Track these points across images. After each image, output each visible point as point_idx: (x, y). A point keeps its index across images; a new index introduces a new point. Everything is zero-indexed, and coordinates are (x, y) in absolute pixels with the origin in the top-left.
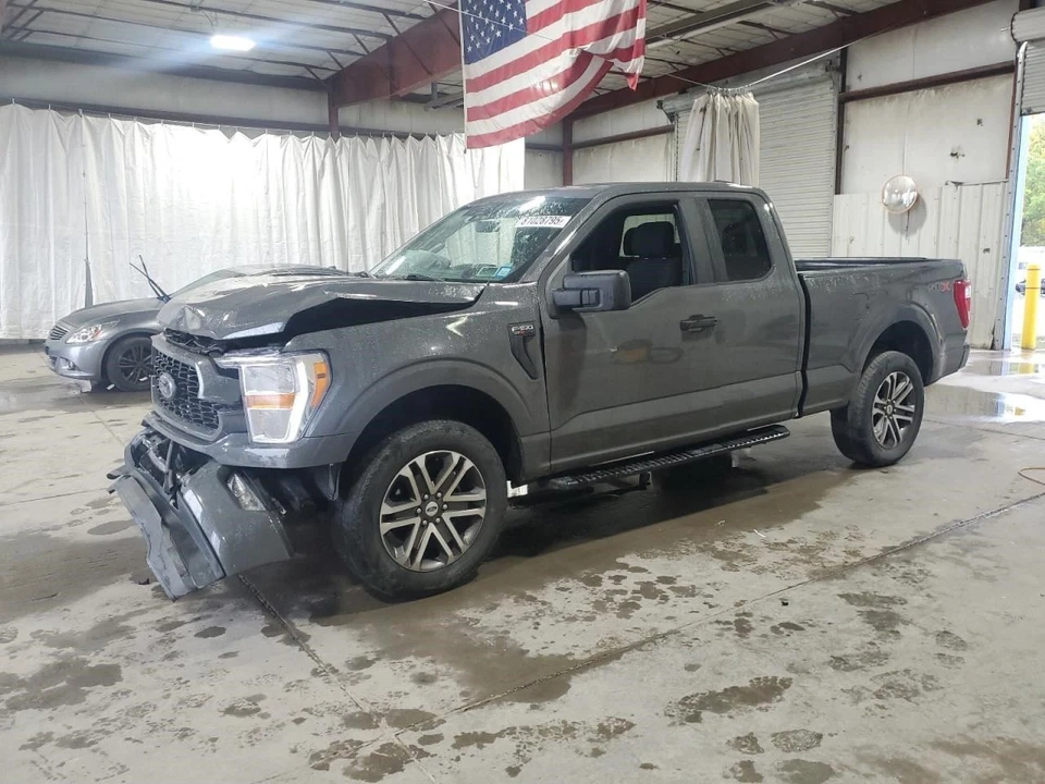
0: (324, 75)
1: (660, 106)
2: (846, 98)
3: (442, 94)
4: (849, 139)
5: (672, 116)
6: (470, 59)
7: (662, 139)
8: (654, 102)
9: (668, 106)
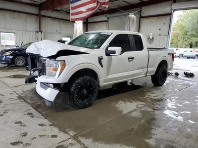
0: (38, 4)
1: (106, 16)
2: (141, 17)
3: (62, 10)
4: (141, 25)
5: (108, 18)
6: (72, 3)
7: (106, 23)
8: (105, 15)
9: (107, 16)
